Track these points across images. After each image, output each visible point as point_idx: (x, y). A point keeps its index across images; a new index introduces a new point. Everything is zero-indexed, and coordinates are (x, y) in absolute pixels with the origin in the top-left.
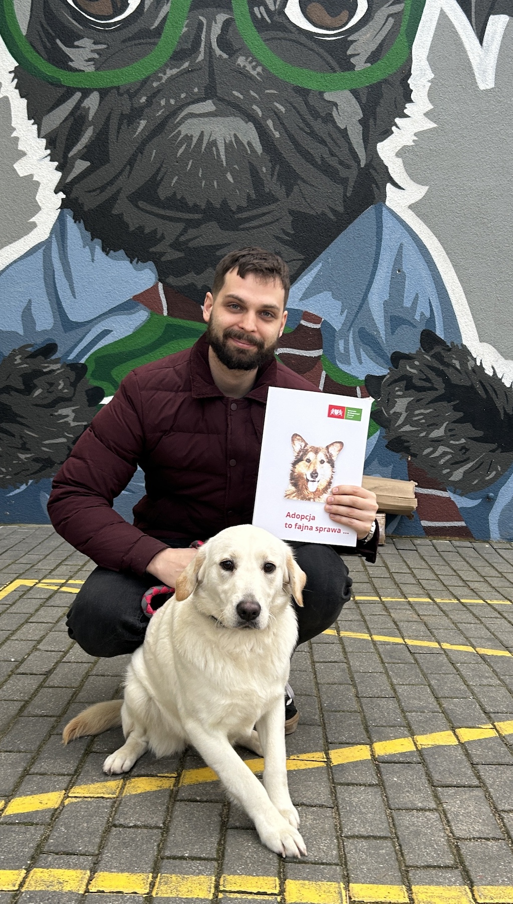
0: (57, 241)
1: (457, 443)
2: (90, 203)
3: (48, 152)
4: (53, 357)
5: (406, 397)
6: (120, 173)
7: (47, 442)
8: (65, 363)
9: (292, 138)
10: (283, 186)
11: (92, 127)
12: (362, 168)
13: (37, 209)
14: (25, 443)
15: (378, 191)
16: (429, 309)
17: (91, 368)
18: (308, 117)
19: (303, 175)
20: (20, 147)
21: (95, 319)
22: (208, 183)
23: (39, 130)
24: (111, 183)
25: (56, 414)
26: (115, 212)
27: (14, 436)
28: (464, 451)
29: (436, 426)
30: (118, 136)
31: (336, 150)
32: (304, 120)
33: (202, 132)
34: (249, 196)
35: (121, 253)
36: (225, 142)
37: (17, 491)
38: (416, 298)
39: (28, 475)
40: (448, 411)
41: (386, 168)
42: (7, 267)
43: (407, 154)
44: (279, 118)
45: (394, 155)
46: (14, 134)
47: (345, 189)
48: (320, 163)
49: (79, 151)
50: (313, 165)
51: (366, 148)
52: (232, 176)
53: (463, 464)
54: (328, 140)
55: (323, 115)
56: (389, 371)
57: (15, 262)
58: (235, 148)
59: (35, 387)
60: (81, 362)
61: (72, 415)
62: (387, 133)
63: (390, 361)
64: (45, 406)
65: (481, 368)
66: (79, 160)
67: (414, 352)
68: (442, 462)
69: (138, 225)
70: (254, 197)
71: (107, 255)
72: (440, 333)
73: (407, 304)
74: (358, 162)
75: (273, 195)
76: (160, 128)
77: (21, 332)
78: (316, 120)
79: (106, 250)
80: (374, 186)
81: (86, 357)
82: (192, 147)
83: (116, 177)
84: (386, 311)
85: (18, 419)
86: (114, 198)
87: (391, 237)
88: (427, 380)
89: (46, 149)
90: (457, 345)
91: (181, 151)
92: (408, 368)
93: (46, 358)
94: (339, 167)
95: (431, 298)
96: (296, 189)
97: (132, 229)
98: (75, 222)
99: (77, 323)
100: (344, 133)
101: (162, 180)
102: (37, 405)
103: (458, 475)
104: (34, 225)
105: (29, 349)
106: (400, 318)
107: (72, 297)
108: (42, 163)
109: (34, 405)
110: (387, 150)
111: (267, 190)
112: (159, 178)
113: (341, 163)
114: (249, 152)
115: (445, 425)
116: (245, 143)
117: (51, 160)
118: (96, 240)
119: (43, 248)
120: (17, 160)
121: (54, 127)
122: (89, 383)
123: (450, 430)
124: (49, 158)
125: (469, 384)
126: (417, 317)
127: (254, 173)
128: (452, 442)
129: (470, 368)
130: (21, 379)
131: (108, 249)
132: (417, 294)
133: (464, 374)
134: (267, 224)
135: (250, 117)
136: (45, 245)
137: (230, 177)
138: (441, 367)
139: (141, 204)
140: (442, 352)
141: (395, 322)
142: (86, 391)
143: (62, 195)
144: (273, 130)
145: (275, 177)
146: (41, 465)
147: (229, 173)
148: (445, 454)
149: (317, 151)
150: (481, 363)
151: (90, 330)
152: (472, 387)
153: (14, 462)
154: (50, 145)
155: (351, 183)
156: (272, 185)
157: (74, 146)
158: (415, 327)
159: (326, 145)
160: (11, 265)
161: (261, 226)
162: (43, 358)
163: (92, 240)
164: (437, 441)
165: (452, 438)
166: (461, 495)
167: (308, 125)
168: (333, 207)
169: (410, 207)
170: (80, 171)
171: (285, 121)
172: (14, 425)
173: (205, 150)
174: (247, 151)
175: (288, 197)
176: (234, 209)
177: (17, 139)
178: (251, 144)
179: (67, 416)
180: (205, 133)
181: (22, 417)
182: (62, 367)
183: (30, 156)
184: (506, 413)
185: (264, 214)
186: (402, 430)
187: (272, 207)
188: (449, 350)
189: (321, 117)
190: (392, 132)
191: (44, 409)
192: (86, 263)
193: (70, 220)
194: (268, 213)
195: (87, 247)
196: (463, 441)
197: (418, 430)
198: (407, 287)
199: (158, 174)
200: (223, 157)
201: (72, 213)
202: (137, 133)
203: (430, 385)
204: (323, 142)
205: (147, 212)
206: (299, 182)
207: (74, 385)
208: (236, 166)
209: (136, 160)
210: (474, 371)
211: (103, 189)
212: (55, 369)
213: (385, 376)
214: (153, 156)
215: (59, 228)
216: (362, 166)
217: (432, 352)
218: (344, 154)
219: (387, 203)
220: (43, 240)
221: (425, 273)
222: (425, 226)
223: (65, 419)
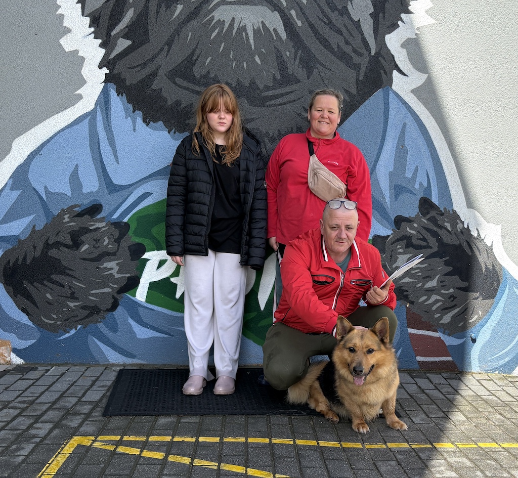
0: (102, 111)
1: (447, 292)
2: (132, 78)
3: (92, 29)
4: (99, 217)
5: (405, 254)
6: (159, 53)
7: (94, 292)
8: (109, 221)
9: (312, 27)
10: (304, 69)
11: (133, 9)
12: (373, 56)
13: (83, 82)
14: (73, 293)
15: (385, 76)
16: (426, 179)
17: (133, 227)
18: (327, 10)
19: (321, 60)
20: (66, 24)
21: (137, 182)
22: (238, 64)
23: (83, 8)
24: (151, 61)
25: (102, 267)
26: (155, 86)
27: (63, 286)
28: (452, 299)
29: (429, 278)
30: (156, 19)
31: (350, 39)
32: (323, 12)
33: (233, 18)
34: (274, 76)
35: (160, 123)
36: (254, 28)
37: (67, 335)
38: (417, 169)
39: (77, 321)
40: (440, 266)
41: (393, 56)
42: (55, 135)
43: (410, 46)
44: (301, 8)
45: (400, 45)
46: (59, 12)
47: (358, 75)
48: (336, 50)
49: (121, 31)
50: (330, 51)
51: (376, 39)
52: (260, 58)
53: (451, 309)
54: (344, 30)
55: (340, 7)
56: (392, 232)
57: (63, 130)
58: (262, 33)
59: (82, 243)
60: (124, 221)
61: (116, 268)
62: (394, 26)
63: (393, 224)
64: (92, 260)
65: (468, 230)
66: (121, 38)
67: (413, 216)
68: (434, 308)
69: (175, 100)
70: (278, 77)
71: (147, 125)
72: (435, 199)
73: (409, 174)
74: (369, 50)
75: (295, 77)
76: (195, 13)
77: (69, 194)
78: (334, 12)
79: (145, 121)
80: (382, 72)
81: (129, 216)
82: (224, 31)
83: (156, 56)
84: (391, 181)
85: (67, 271)
86: (154, 74)
87: (396, 116)
88: (424, 239)
89: (90, 27)
90: (449, 210)
91: (214, 35)
92: (408, 229)
93: (92, 218)
94: (353, 55)
95: (428, 170)
96: (315, 71)
97: (169, 103)
98: (118, 95)
99: (119, 186)
100: (357, 24)
101: (196, 60)
102: (84, 259)
103: (447, 319)
104: (80, 97)
105: (77, 209)
106: (402, 187)
107: (116, 163)
108: (87, 40)
109: (81, 259)
110: (393, 41)
111: (290, 72)
112: (194, 58)
113: (355, 51)
114: (275, 38)
115: (437, 277)
116: (271, 30)
117: (95, 38)
118: (137, 112)
119: (89, 118)
120: (63, 36)
121: (98, 7)
122: (132, 240)
123: (442, 282)
124: (93, 35)
125: (456, 243)
126: (417, 186)
127: (279, 56)
128: (443, 291)
129: (459, 230)
130: (69, 236)
131: (148, 120)
132: (417, 167)
133: (454, 235)
134: (290, 102)
135: (276, 7)
136: (90, 116)
137: (257, 59)
138: (435, 229)
139: (178, 80)
140: (437, 216)
141: (399, 190)
142: (129, 247)
143: (105, 70)
144: (296, 19)
145: (297, 61)
146: (88, 312)
147: (257, 56)
148: (437, 301)
149: (335, 40)
150: (468, 225)
151: (132, 192)
152: (460, 246)
153: (64, 309)
154: (94, 22)
155: (363, 69)
156: (295, 68)
157: (116, 26)
158: (414, 194)
159: (342, 34)
160: (59, 132)
161: (285, 104)
162: (89, 217)
163: (134, 112)
164: (431, 291)
165: (443, 288)
166: (449, 335)
167: (326, 16)
168: (347, 89)
169: (413, 91)
170: (122, 49)
171: (307, 12)
172: (64, 277)
173: (236, 34)
174: (273, 37)
175: (308, 79)
176: (261, 87)
177: (62, 16)
178: (276, 30)
179: (111, 269)
180: (236, 19)
181: (70, 270)
182: (106, 226)
183: (75, 33)
184: (486, 268)
185: (287, 93)
186: (402, 281)
187: (295, 87)
188: (442, 214)
189: (337, 9)
190: (399, 26)
191: (91, 262)
192: (129, 132)
193: (113, 93)
194: (292, 92)
195: (129, 118)
196: (452, 290)
197: (416, 282)
198: (408, 160)
199: (193, 54)
200: (252, 41)
201: (115, 87)
202: (174, 17)
203: (426, 244)
204: (339, 32)
205: (184, 88)
206: (318, 66)
207: (118, 241)
208: (263, 50)
209: (173, 41)
210: (462, 232)
211: (144, 65)
212: (100, 227)
213: (389, 236)
214: (189, 38)
215: (104, 101)
216: (373, 54)
217: (428, 216)
218: (357, 43)
219: (393, 87)
220: (89, 110)
221: (424, 149)
222: (425, 109)
223: (110, 272)
